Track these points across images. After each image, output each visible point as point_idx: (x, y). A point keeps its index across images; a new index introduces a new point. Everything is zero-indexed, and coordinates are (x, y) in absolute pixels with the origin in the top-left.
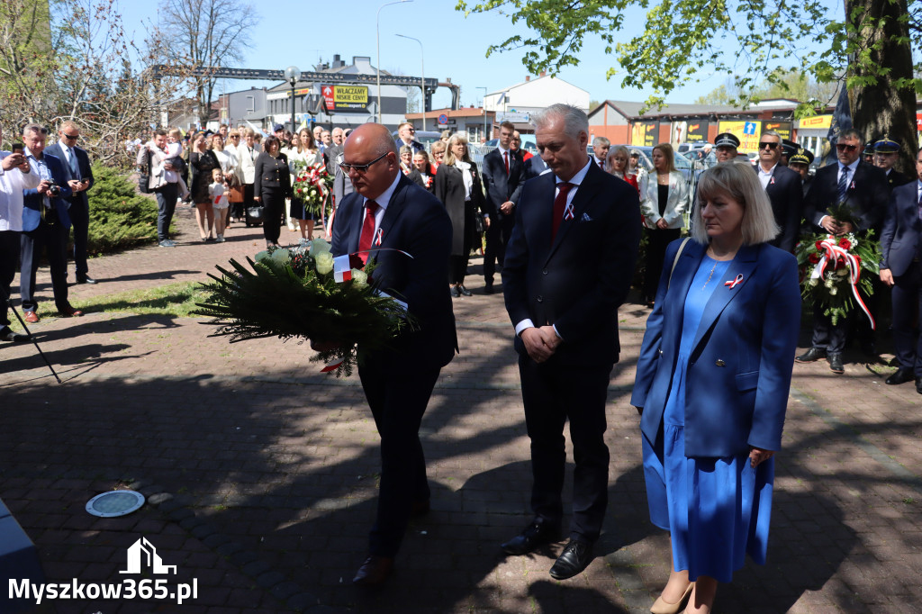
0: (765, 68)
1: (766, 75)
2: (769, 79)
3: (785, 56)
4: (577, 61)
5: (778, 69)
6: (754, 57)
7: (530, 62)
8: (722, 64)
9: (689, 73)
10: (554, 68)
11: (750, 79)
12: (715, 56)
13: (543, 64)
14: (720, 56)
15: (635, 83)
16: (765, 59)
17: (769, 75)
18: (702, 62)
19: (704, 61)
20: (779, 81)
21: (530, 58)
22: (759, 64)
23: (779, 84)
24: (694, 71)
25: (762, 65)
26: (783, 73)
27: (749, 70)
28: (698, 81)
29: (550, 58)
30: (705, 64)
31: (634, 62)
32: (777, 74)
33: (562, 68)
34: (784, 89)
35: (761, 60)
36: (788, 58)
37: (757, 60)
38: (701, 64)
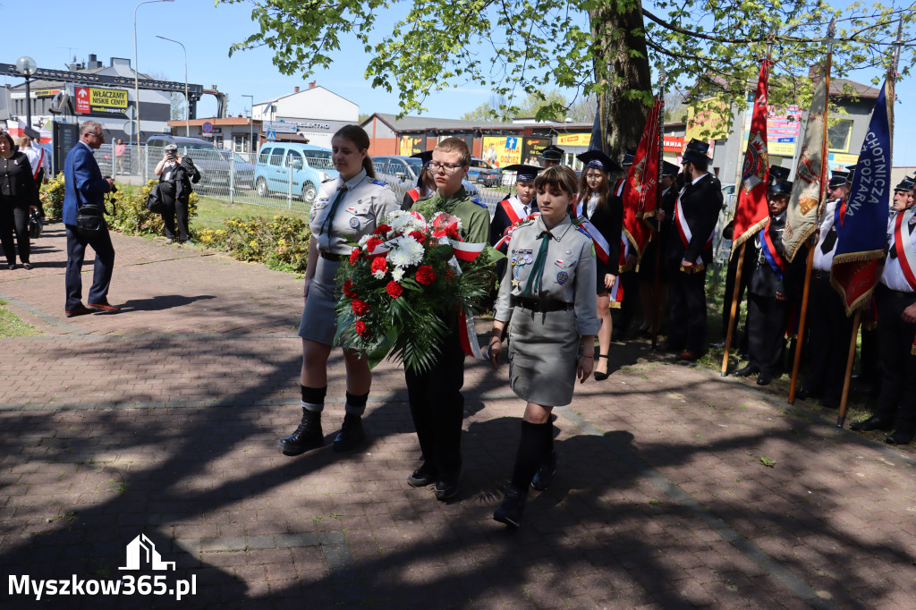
0: (522, 79)
1: (523, 85)
2: (527, 90)
3: (540, 67)
4: (330, 60)
5: (535, 79)
6: (512, 66)
7: (281, 61)
8: (478, 73)
9: (445, 77)
10: (306, 66)
11: (508, 89)
12: (472, 65)
13: (294, 65)
14: (477, 65)
15: (387, 84)
16: (522, 69)
17: (527, 85)
19: (462, 70)
20: (536, 92)
21: (280, 58)
22: (516, 75)
23: (536, 94)
24: (451, 75)
26: (540, 83)
27: (507, 80)
28: (456, 86)
29: (301, 57)
30: (463, 73)
32: (533, 84)
33: (316, 67)
34: (540, 99)
35: (518, 71)
37: (514, 71)
38: (459, 72)
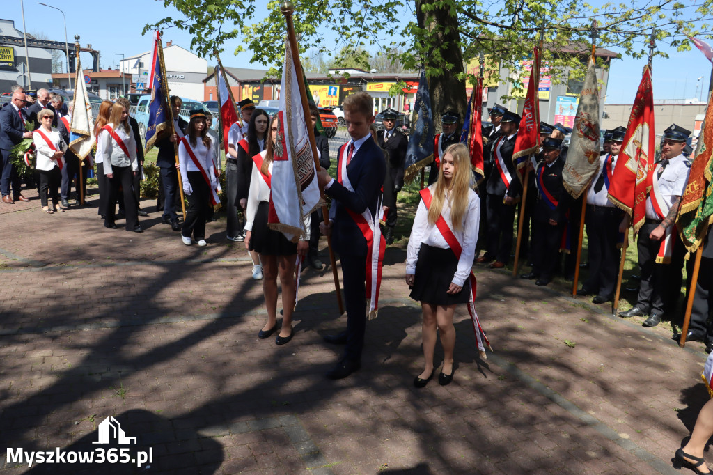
0: (354, 52)
2: (357, 60)
3: (371, 43)
5: (364, 53)
8: (324, 47)
11: (343, 59)
15: (262, 60)
16: (355, 45)
18: (308, 45)
19: (311, 45)
20: (364, 62)
22: (350, 48)
25: (353, 49)
31: (261, 44)
32: (362, 56)
35: (352, 46)
36: (372, 45)
37: (349, 45)
38: (307, 46)
